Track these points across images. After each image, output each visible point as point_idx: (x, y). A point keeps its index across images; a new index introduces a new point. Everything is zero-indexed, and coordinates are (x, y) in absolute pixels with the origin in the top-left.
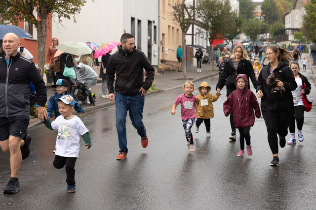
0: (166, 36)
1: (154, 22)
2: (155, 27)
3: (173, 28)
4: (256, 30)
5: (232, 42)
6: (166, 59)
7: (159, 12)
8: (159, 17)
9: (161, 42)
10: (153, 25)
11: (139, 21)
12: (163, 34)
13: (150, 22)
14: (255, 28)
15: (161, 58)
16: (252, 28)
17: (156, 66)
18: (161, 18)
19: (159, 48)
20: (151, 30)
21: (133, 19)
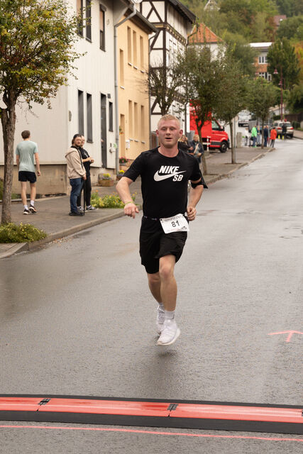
0: (126, 118)
1: (109, 96)
2: (111, 104)
3: (135, 104)
4: (267, 102)
5: (231, 125)
6: (127, 158)
7: (115, 79)
8: (116, 86)
9: (120, 130)
10: (108, 100)
11: (89, 96)
12: (122, 116)
13: (103, 96)
14: (266, 98)
15: (120, 156)
16: (260, 98)
17: (113, 169)
18: (118, 88)
19: (117, 139)
20: (105, 109)
21: (80, 93)
